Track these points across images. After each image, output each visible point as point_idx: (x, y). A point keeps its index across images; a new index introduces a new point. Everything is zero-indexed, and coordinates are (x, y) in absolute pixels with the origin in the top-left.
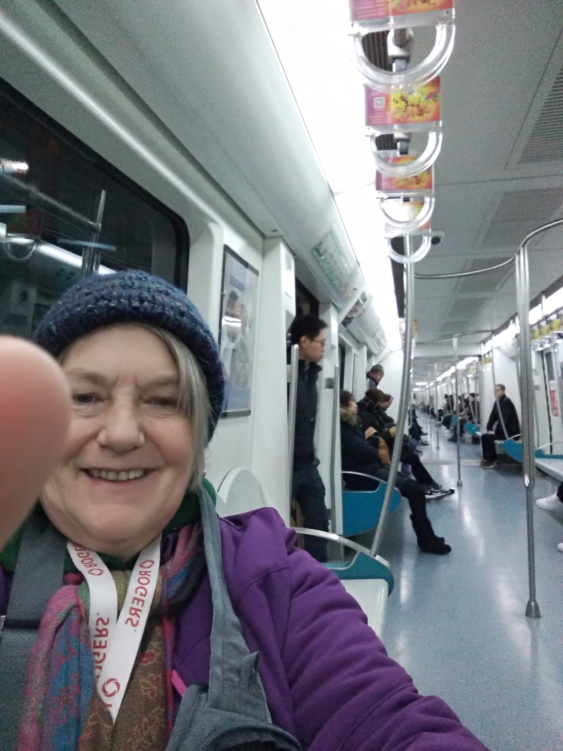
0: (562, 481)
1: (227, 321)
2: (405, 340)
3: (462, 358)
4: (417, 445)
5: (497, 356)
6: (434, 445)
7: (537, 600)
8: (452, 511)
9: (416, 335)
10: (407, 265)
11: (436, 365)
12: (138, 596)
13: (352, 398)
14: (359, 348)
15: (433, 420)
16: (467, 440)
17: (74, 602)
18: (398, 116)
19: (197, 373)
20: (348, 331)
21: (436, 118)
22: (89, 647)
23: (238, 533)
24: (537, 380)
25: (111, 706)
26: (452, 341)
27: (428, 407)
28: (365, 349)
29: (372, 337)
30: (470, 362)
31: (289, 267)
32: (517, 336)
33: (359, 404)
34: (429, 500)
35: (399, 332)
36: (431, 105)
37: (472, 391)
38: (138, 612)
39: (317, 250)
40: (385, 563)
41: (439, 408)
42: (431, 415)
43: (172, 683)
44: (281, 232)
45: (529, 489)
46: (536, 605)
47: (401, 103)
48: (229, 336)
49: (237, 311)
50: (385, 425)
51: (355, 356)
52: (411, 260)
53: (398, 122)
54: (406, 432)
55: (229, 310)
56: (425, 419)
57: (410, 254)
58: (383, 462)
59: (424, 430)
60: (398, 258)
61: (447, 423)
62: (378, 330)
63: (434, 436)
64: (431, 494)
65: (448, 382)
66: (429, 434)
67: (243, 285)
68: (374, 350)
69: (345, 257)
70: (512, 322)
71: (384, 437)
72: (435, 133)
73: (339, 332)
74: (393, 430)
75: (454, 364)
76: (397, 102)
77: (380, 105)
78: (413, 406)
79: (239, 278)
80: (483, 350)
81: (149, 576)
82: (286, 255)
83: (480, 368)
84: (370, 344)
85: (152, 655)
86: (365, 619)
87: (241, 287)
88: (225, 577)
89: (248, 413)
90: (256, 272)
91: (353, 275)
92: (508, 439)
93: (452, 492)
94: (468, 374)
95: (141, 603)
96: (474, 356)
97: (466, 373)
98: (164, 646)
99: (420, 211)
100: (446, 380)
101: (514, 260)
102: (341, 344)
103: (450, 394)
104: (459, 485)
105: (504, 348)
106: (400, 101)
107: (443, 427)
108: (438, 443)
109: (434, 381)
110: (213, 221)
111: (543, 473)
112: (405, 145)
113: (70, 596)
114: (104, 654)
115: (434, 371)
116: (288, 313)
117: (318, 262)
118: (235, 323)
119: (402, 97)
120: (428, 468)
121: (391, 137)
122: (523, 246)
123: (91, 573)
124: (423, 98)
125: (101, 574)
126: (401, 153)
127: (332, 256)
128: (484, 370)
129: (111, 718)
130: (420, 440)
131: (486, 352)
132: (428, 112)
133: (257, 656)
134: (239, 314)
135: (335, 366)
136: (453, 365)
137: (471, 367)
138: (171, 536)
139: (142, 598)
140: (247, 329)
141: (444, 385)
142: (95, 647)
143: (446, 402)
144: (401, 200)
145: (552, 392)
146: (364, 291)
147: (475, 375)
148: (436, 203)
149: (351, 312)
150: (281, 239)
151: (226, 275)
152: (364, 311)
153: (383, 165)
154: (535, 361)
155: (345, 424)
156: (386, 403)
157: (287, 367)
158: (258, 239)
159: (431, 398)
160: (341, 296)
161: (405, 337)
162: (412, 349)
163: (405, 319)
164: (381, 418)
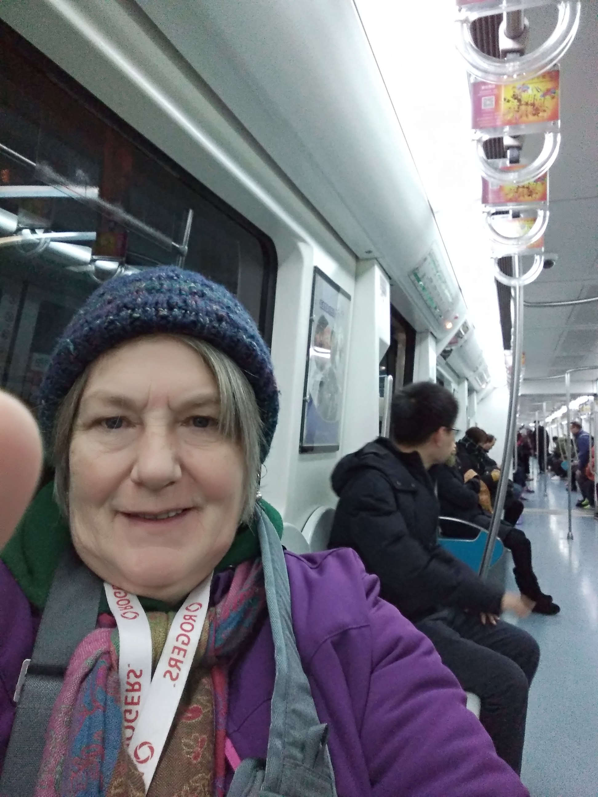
1: (316, 350)
2: (512, 374)
3: (574, 396)
9: (523, 369)
10: (515, 289)
11: (544, 404)
12: (179, 645)
14: (459, 383)
17: (104, 648)
18: (509, 117)
20: (447, 364)
21: (554, 117)
22: (120, 704)
23: (311, 572)
25: (143, 773)
26: (564, 378)
28: (466, 384)
29: (474, 371)
30: (584, 402)
31: (384, 293)
35: (504, 365)
36: (549, 103)
38: (178, 664)
39: (416, 275)
43: (225, 756)
44: (376, 254)
47: (513, 102)
48: (317, 367)
49: (326, 340)
50: (487, 468)
52: (521, 282)
53: (509, 123)
55: (318, 339)
57: (519, 275)
58: (483, 508)
60: (504, 280)
62: (480, 364)
65: (559, 424)
67: (333, 310)
68: (476, 386)
69: (445, 282)
71: (485, 481)
72: (552, 134)
73: (437, 365)
74: (495, 474)
75: (566, 403)
76: (508, 101)
77: (489, 105)
79: (329, 302)
81: (195, 621)
82: (381, 279)
84: (472, 380)
85: (197, 711)
87: (332, 313)
89: (336, 448)
90: (348, 297)
91: (454, 302)
94: (581, 415)
95: (182, 653)
96: (589, 395)
97: (579, 414)
99: (531, 228)
100: (556, 420)
102: (439, 378)
104: (570, 538)
106: (512, 99)
110: (303, 241)
112: (516, 153)
113: (103, 640)
114: (137, 712)
115: (542, 411)
116: (382, 342)
117: (416, 286)
118: (326, 355)
119: (514, 95)
121: (500, 142)
123: (125, 617)
124: (539, 95)
125: (135, 617)
126: (511, 162)
127: (431, 281)
130: (525, 487)
132: (544, 111)
133: (326, 729)
134: (328, 343)
136: (564, 405)
137: (585, 407)
138: (224, 575)
139: (184, 647)
141: (554, 426)
142: (127, 703)
144: (509, 216)
146: (466, 320)
147: (589, 416)
148: (550, 217)
149: (451, 343)
150: (375, 261)
151: (315, 297)
152: (466, 341)
153: (491, 172)
156: (488, 444)
157: (380, 400)
158: (352, 262)
160: (441, 325)
161: (512, 371)
162: (520, 384)
163: (511, 351)
164: (482, 460)
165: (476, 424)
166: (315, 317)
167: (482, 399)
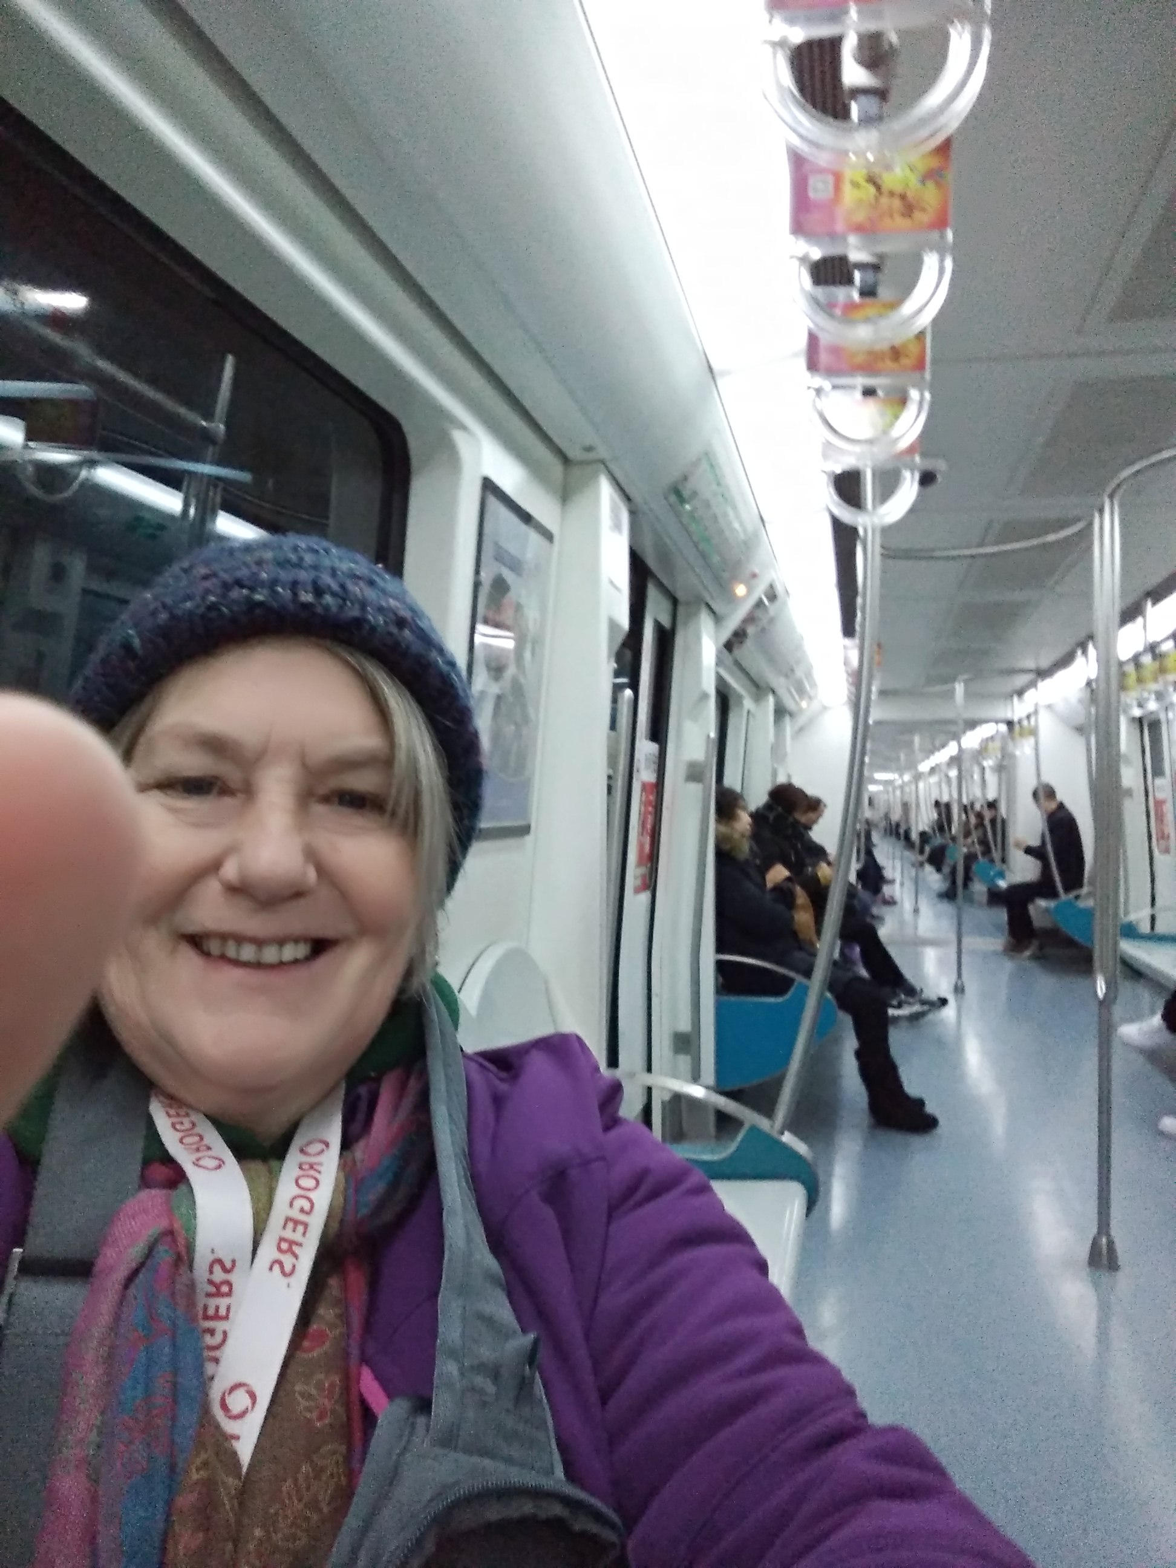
0: (1172, 987)
1: (485, 635)
2: (858, 684)
3: (972, 724)
4: (874, 902)
5: (1046, 724)
6: (907, 905)
7: (1113, 1233)
8: (940, 1042)
9: (880, 674)
10: (865, 531)
11: (917, 739)
12: (295, 1213)
13: (741, 803)
14: (758, 699)
15: (907, 853)
16: (976, 897)
17: (163, 1224)
18: (860, 217)
19: (429, 748)
20: (738, 664)
21: (941, 223)
22: (193, 1319)
23: (503, 1087)
24: (1130, 776)
25: (237, 1438)
26: (954, 689)
27: (898, 825)
28: (771, 699)
29: (786, 676)
30: (989, 734)
31: (617, 526)
32: (1089, 683)
33: (757, 816)
34: (896, 1019)
35: (843, 668)
36: (930, 196)
37: (991, 795)
38: (295, 1248)
39: (678, 493)
40: (801, 1148)
41: (921, 829)
42: (902, 843)
43: (361, 1395)
44: (602, 452)
45: (1105, 1004)
46: (1111, 1244)
47: (866, 189)
48: (489, 668)
49: (508, 616)
50: (808, 861)
51: (750, 716)
52: (876, 520)
53: (859, 229)
54: (853, 878)
55: (491, 615)
56: (891, 849)
57: (874, 506)
58: (801, 936)
59: (888, 873)
60: (847, 515)
61: (937, 859)
62: (798, 662)
63: (909, 885)
64: (899, 1006)
65: (943, 775)
66: (898, 881)
67: (519, 562)
68: (789, 704)
69: (735, 508)
70: (1079, 652)
71: (804, 887)
72: (936, 255)
73: (717, 664)
74: (824, 871)
75: (956, 737)
76: (858, 186)
77: (822, 190)
78: (868, 822)
79: (512, 548)
80: (1018, 709)
81: (319, 1172)
82: (612, 500)
83: (1010, 746)
84: (782, 692)
85: (321, 1337)
86: (762, 1267)
87: (516, 566)
88: (472, 1177)
89: (525, 830)
90: (548, 536)
91: (749, 545)
92: (1063, 897)
93: (943, 1002)
94: (984, 758)
95: (300, 1228)
96: (997, 722)
97: (980, 758)
98: (344, 1318)
99: (896, 417)
100: (937, 770)
101: (1090, 524)
102: (721, 689)
103: (945, 798)
104: (959, 990)
105: (1061, 707)
106: (863, 183)
107: (929, 869)
108: (917, 902)
109: (913, 772)
110: (463, 427)
111: (1134, 972)
112: (870, 276)
113: (156, 1211)
114: (225, 1333)
115: (913, 752)
116: (613, 625)
117: (678, 515)
118: (505, 642)
119: (869, 176)
120: (893, 951)
121: (843, 260)
122: (1111, 497)
123: (200, 1166)
124: (913, 180)
125: (219, 1167)
126: (863, 294)
127: (707, 505)
128: (1018, 753)
129: (237, 1464)
130: (880, 895)
131: (1024, 715)
132: (923, 210)
133: (536, 1343)
134: (509, 622)
135: (708, 736)
136: (953, 739)
137: (991, 744)
138: (363, 1091)
139: (302, 1217)
140: (527, 655)
141: (933, 780)
142: (206, 1317)
143: (935, 816)
144: (858, 395)
145: (1159, 804)
146: (773, 580)
147: (998, 762)
149: (745, 622)
150: (601, 467)
151: (485, 538)
152: (772, 620)
153: (822, 320)
154: (1126, 738)
155: (724, 857)
156: (811, 815)
157: (608, 736)
158: (556, 468)
159: (905, 806)
160: (725, 589)
161: (857, 679)
162: (872, 704)
163: (857, 641)
164: (799, 846)
165: (789, 776)
166: (486, 576)
167: (801, 730)
